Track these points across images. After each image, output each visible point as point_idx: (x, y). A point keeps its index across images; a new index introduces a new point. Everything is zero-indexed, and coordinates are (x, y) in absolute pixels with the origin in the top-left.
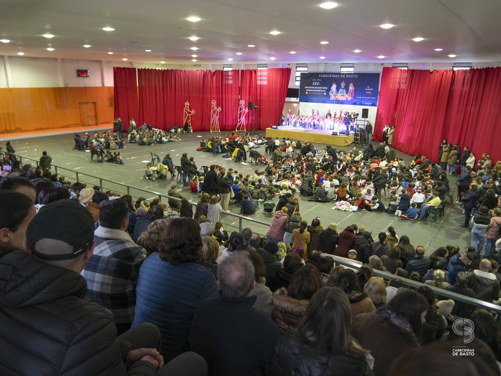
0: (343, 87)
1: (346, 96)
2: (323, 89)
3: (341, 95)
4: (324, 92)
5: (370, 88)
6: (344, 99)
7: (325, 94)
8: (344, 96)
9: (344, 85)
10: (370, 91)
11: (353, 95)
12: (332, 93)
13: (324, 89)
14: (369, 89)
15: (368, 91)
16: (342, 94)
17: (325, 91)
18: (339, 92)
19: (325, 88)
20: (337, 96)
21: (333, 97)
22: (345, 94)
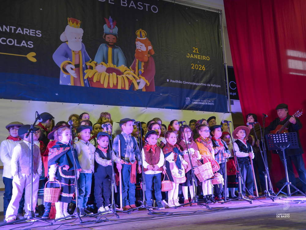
0: (110, 38)
1: (130, 73)
2: (20, 37)
3: (109, 70)
4: (30, 50)
5: (201, 53)
6: (122, 84)
7: (31, 57)
8: (119, 73)
9: (116, 30)
10: (203, 62)
11: (154, 72)
12: (67, 55)
13: (27, 38)
14: (198, 57)
15: (195, 61)
16: (110, 65)
17: (31, 45)
18: (99, 57)
19: (31, 32)
20: (89, 73)
21: (73, 74)
22: (122, 67)
